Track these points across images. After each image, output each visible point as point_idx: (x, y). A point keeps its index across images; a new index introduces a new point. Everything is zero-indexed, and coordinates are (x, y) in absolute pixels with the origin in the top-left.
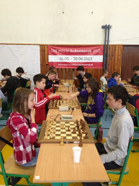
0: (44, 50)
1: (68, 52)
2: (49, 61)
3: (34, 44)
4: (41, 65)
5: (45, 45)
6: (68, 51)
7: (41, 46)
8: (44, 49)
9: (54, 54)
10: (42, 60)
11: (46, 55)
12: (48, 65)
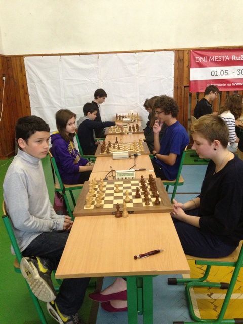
0: (183, 60)
1: (227, 60)
2: (191, 79)
3: (165, 50)
4: (174, 87)
5: (184, 50)
6: (228, 58)
7: (177, 51)
8: (181, 58)
9: (200, 65)
10: (177, 79)
11: (185, 69)
12: (188, 86)
